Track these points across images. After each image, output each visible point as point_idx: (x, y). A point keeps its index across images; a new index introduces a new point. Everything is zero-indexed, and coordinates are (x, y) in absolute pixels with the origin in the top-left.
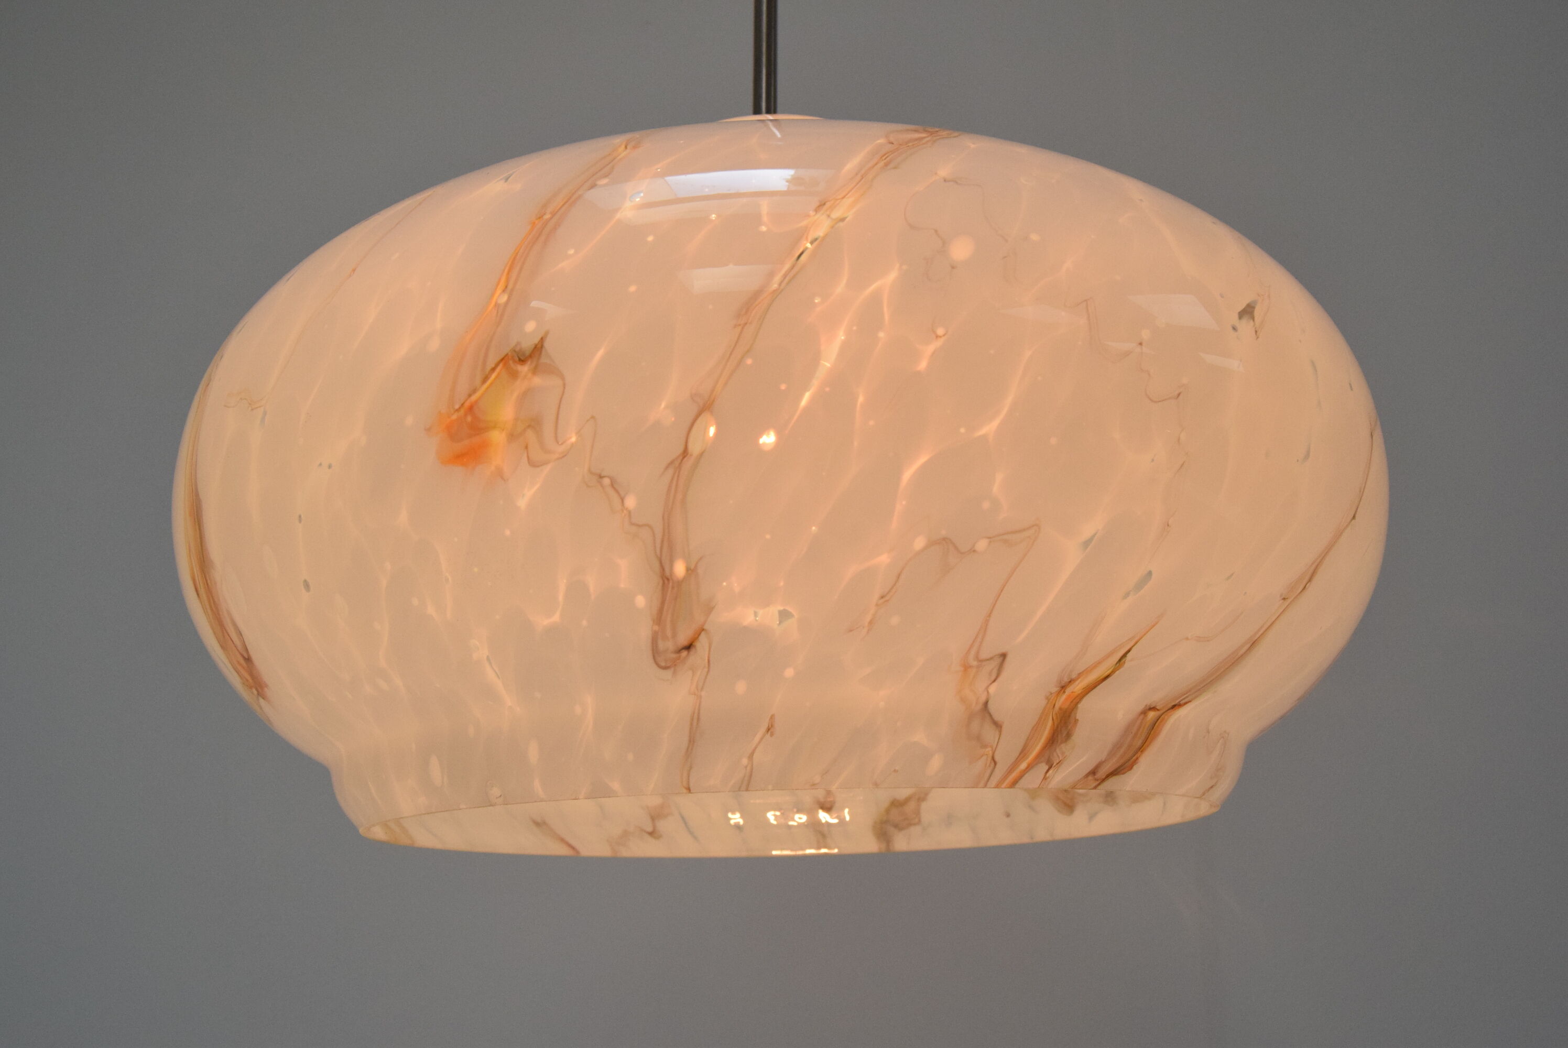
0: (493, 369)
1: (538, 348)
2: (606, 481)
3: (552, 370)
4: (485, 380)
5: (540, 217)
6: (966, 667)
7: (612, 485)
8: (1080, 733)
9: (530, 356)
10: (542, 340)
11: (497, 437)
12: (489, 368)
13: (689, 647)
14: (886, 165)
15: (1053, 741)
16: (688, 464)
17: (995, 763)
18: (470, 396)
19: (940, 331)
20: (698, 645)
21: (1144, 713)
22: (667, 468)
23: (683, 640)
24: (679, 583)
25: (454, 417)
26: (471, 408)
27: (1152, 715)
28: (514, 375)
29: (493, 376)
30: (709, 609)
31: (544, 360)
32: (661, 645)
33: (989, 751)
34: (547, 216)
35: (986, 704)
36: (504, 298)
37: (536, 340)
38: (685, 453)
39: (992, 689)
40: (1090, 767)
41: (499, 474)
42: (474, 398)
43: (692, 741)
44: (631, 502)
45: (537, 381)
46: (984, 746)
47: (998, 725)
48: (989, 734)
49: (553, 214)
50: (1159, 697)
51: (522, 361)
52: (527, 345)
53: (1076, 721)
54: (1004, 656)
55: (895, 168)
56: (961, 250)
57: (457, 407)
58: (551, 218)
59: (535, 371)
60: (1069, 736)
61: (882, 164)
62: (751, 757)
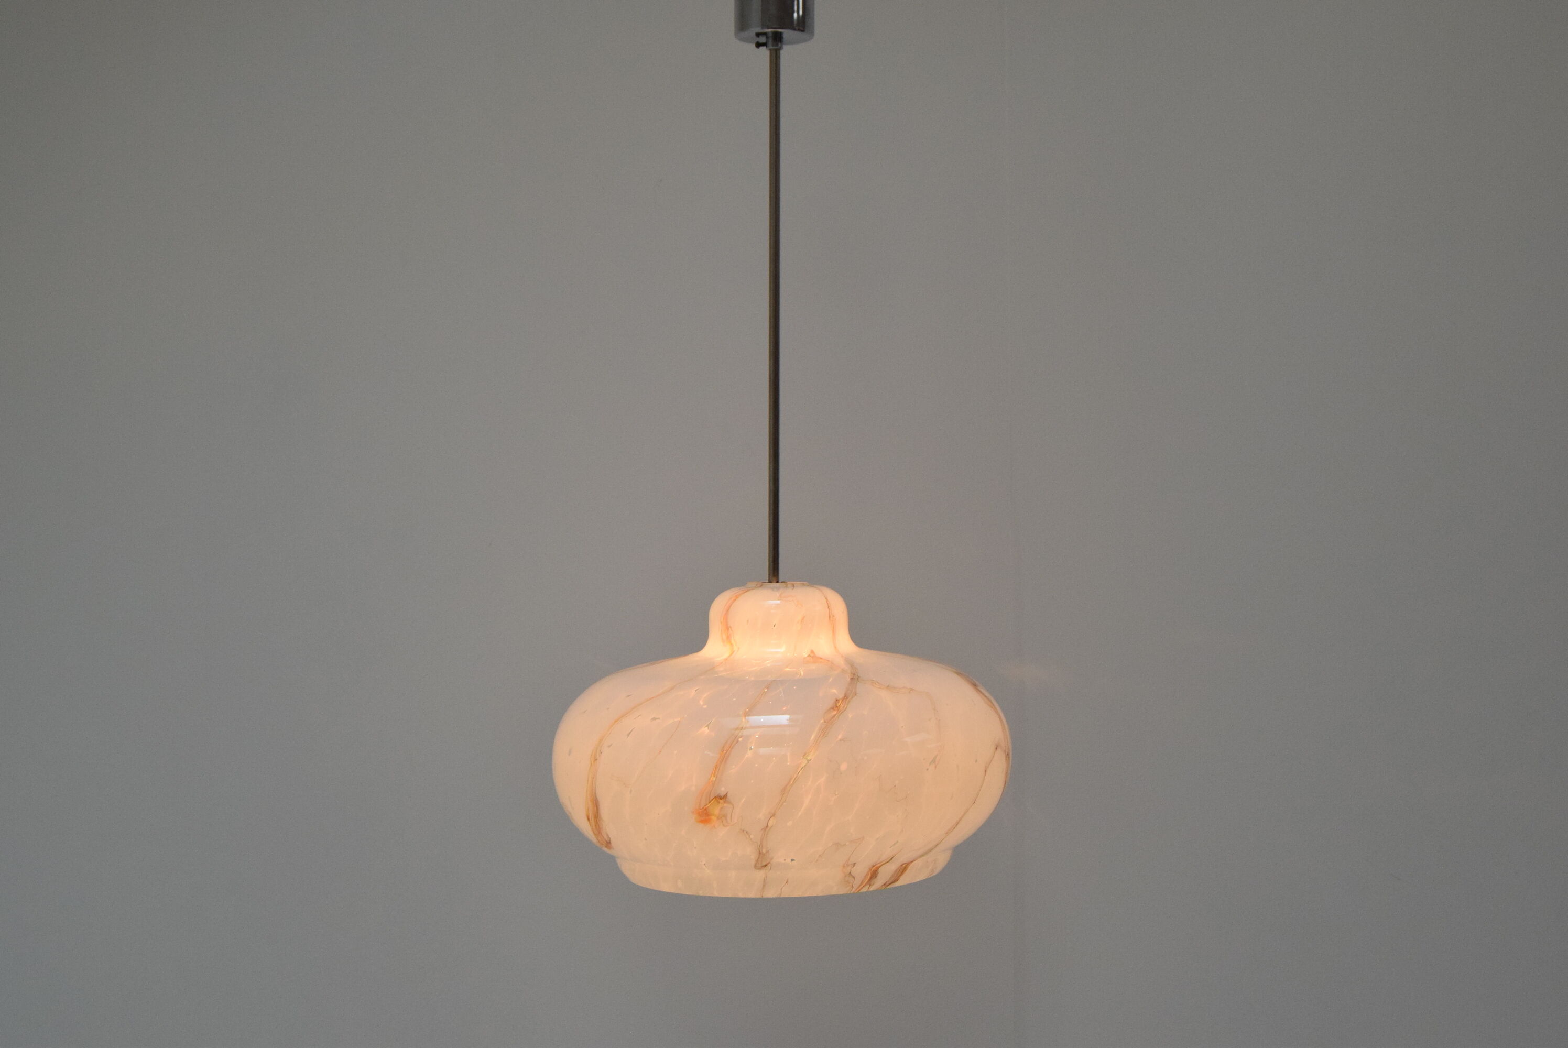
0: (712, 800)
1: (726, 796)
2: (745, 832)
3: (729, 803)
4: (710, 802)
5: (723, 752)
6: (844, 866)
7: (747, 832)
8: (879, 877)
9: (723, 798)
10: (727, 794)
11: (714, 818)
12: (711, 799)
13: (765, 866)
14: (823, 735)
15: (871, 879)
16: (768, 828)
17: (853, 887)
18: (706, 805)
19: (837, 793)
20: (768, 865)
21: (902, 865)
22: (762, 829)
23: (764, 864)
24: (764, 854)
25: (701, 810)
26: (706, 809)
27: (904, 865)
28: (719, 802)
29: (712, 802)
30: (772, 859)
31: (727, 799)
32: (757, 865)
33: (851, 884)
34: (725, 752)
35: (850, 873)
36: (714, 779)
37: (725, 794)
38: (767, 826)
39: (852, 869)
40: (884, 883)
41: (714, 826)
42: (707, 806)
43: (764, 885)
44: (752, 837)
45: (725, 805)
46: (849, 883)
47: (854, 878)
48: (851, 880)
49: (727, 751)
50: (905, 861)
51: (721, 798)
52: (722, 794)
53: (878, 873)
54: (855, 864)
55: (826, 736)
56: (844, 767)
57: (701, 808)
58: (726, 752)
59: (725, 802)
60: (876, 877)
61: (822, 735)
62: (781, 889)
